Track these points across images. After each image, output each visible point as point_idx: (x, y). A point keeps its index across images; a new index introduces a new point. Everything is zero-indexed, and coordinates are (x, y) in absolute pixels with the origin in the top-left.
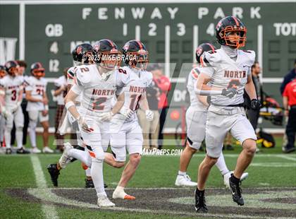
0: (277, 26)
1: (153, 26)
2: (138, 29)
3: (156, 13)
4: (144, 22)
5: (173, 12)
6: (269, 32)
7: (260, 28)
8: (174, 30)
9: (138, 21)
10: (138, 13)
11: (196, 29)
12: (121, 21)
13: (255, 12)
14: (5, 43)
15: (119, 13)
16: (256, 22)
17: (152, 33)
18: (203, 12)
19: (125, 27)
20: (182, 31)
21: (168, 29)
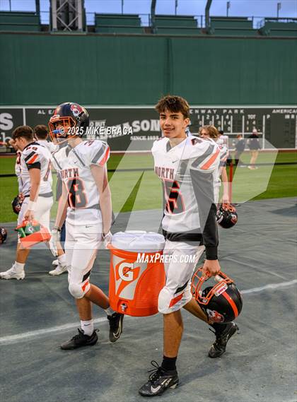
0: (249, 116)
1: (208, 116)
2: (203, 117)
3: (209, 111)
4: (205, 115)
5: (215, 111)
6: (246, 119)
7: (243, 117)
8: (215, 117)
9: (203, 114)
10: (203, 112)
11: (222, 117)
12: (197, 114)
13: (242, 111)
14: (157, 122)
15: (197, 111)
16: (242, 114)
17: (208, 118)
18: (225, 111)
19: (199, 116)
20: (218, 118)
21: (213, 117)
